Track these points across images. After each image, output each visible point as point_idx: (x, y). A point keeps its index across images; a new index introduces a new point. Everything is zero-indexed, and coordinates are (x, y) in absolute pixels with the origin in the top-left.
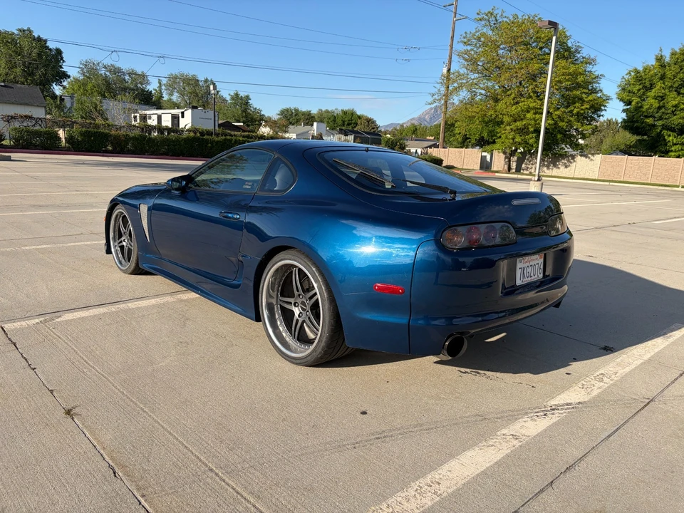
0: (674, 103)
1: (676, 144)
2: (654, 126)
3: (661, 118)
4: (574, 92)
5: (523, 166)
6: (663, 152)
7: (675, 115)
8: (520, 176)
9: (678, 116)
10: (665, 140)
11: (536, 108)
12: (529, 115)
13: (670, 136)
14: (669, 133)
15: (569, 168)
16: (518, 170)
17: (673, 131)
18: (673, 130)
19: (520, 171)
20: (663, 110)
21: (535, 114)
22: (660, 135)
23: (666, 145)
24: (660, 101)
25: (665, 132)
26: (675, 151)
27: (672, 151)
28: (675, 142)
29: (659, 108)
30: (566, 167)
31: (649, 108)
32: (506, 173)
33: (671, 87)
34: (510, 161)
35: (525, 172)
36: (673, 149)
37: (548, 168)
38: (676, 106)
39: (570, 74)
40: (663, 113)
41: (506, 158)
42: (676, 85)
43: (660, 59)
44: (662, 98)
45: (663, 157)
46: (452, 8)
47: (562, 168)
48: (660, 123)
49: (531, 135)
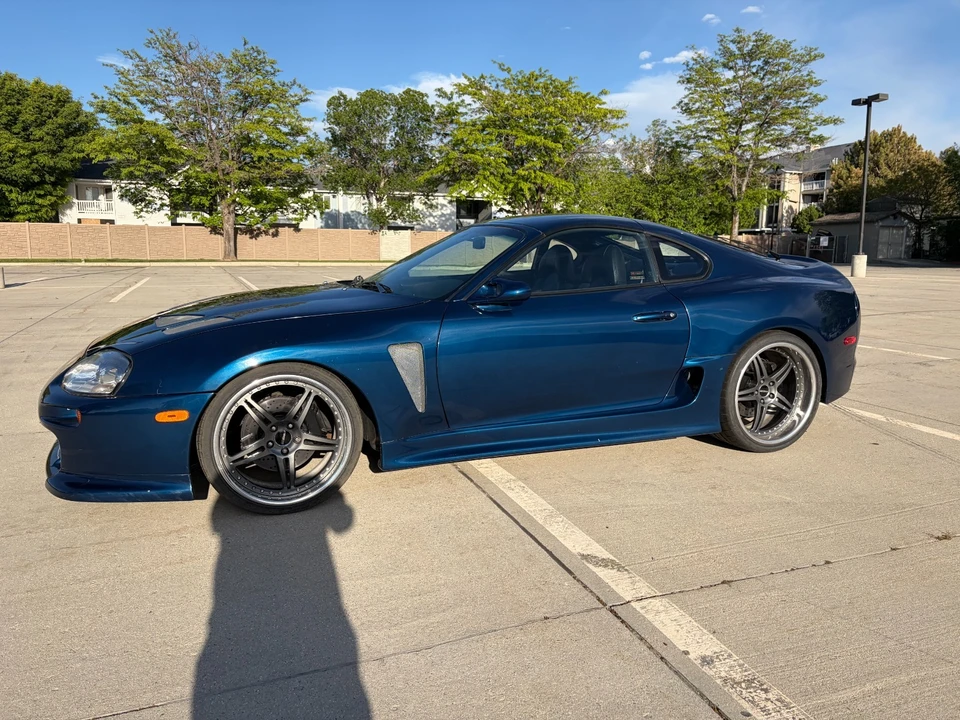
0: (11, 146)
1: (22, 204)
6: (6, 215)
7: (15, 163)
9: (19, 165)
10: (6, 198)
13: (11, 192)
14: (10, 188)
17: (15, 186)
18: (14, 183)
23: (9, 205)
26: (23, 214)
27: (18, 213)
28: (20, 200)
36: (19, 210)
38: (13, 151)
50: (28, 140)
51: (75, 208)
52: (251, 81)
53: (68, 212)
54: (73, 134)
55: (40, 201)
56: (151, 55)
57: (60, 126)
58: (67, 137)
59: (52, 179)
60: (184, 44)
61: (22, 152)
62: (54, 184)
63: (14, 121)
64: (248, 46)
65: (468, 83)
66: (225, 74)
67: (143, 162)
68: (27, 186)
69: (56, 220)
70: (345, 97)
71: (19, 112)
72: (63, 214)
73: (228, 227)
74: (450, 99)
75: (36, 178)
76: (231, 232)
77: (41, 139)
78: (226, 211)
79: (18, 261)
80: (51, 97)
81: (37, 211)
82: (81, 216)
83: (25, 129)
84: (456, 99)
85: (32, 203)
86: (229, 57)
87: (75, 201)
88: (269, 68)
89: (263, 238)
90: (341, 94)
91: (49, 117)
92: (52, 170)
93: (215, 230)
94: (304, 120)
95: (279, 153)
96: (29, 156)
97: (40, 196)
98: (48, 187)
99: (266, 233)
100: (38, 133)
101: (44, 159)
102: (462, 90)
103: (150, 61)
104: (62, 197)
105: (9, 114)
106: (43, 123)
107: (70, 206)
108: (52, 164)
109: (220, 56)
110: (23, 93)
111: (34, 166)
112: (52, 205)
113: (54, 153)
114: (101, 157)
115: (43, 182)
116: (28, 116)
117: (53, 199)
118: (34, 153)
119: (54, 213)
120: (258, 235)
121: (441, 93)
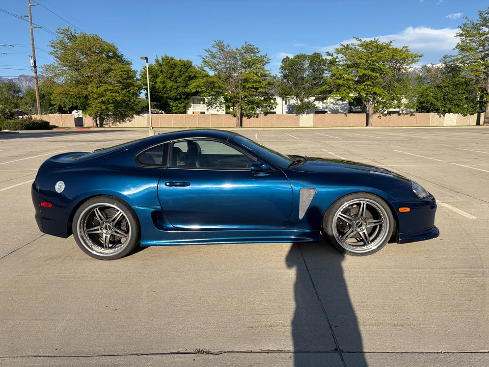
0: (170, 85)
1: (174, 106)
2: (163, 97)
3: (165, 93)
4: (129, 81)
5: (104, 122)
6: (169, 111)
8: (103, 129)
9: (173, 92)
10: (168, 104)
11: (111, 90)
12: (108, 93)
13: (170, 102)
14: (170, 100)
15: (131, 122)
16: (102, 125)
18: (171, 99)
19: (103, 126)
20: (166, 89)
21: (111, 93)
22: (166, 101)
23: (170, 107)
24: (163, 84)
25: (169, 100)
29: (164, 88)
30: (130, 121)
31: (159, 88)
32: (96, 128)
33: (167, 77)
34: (96, 120)
35: (106, 126)
36: (173, 109)
37: (120, 123)
38: (171, 87)
39: (125, 71)
40: (166, 90)
41: (93, 119)
42: (169, 76)
43: (157, 61)
44: (164, 83)
45: (169, 113)
46: (29, 19)
47: (128, 122)
48: (165, 95)
49: (110, 105)
50: (177, 83)
51: (192, 107)
52: (248, 57)
53: (190, 109)
54: (192, 79)
55: (179, 105)
56: (214, 50)
57: (187, 77)
58: (189, 81)
59: (184, 97)
60: (226, 45)
61: (174, 87)
62: (185, 99)
63: (172, 76)
64: (247, 44)
65: (342, 47)
66: (238, 55)
67: (208, 91)
68: (176, 100)
69: (185, 112)
70: (289, 58)
71: (174, 72)
72: (188, 110)
73: (238, 115)
74: (332, 56)
75: (178, 97)
76: (239, 116)
77: (180, 82)
78: (238, 108)
79: (168, 128)
80: (185, 65)
81: (179, 109)
82: (194, 111)
83: (176, 78)
84: (335, 56)
85: (177, 106)
86: (240, 49)
87: (192, 104)
88: (256, 51)
89: (252, 119)
90: (287, 57)
91: (184, 74)
92: (184, 93)
93: (234, 116)
94: (266, 71)
95: (256, 85)
96: (176, 89)
97: (180, 103)
98: (183, 100)
99: (254, 116)
100: (179, 80)
101: (181, 90)
102: (338, 51)
103: (214, 52)
104: (187, 104)
105: (171, 73)
106: (181, 76)
107: (190, 106)
108: (184, 91)
109: (237, 49)
110: (176, 65)
111: (178, 92)
112: (184, 107)
113: (185, 87)
114: (194, 90)
115: (181, 98)
116: (176, 74)
117: (184, 104)
118: (178, 87)
119: (184, 110)
120: (250, 117)
121: (328, 54)
